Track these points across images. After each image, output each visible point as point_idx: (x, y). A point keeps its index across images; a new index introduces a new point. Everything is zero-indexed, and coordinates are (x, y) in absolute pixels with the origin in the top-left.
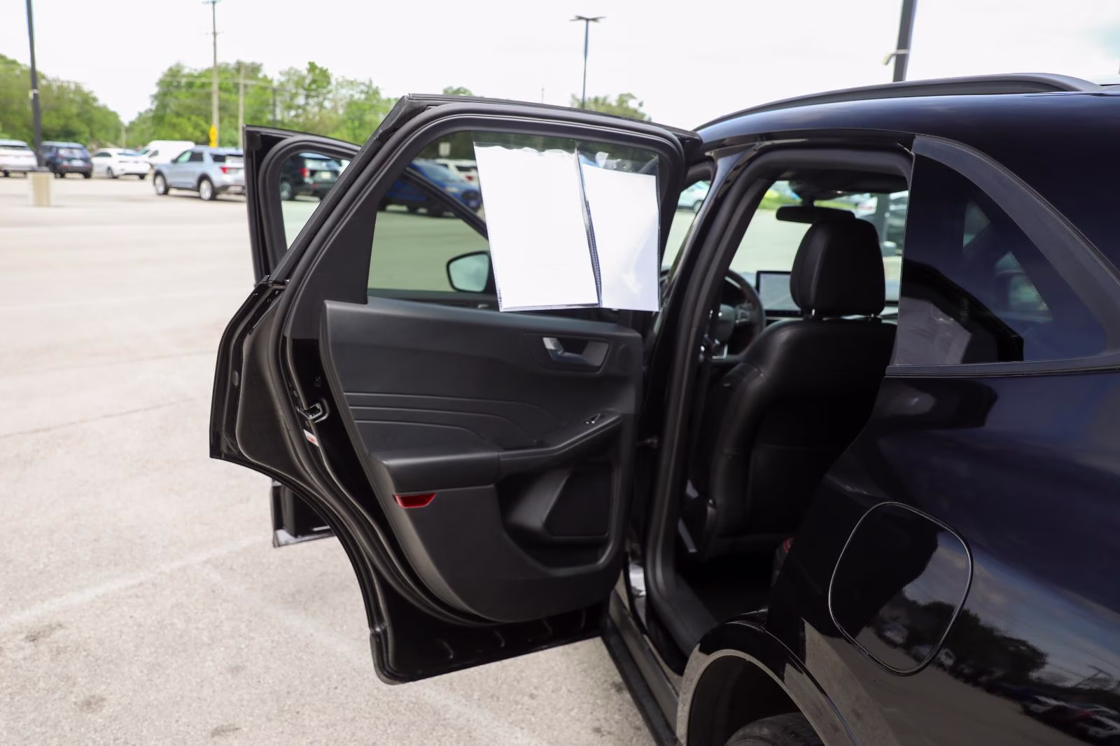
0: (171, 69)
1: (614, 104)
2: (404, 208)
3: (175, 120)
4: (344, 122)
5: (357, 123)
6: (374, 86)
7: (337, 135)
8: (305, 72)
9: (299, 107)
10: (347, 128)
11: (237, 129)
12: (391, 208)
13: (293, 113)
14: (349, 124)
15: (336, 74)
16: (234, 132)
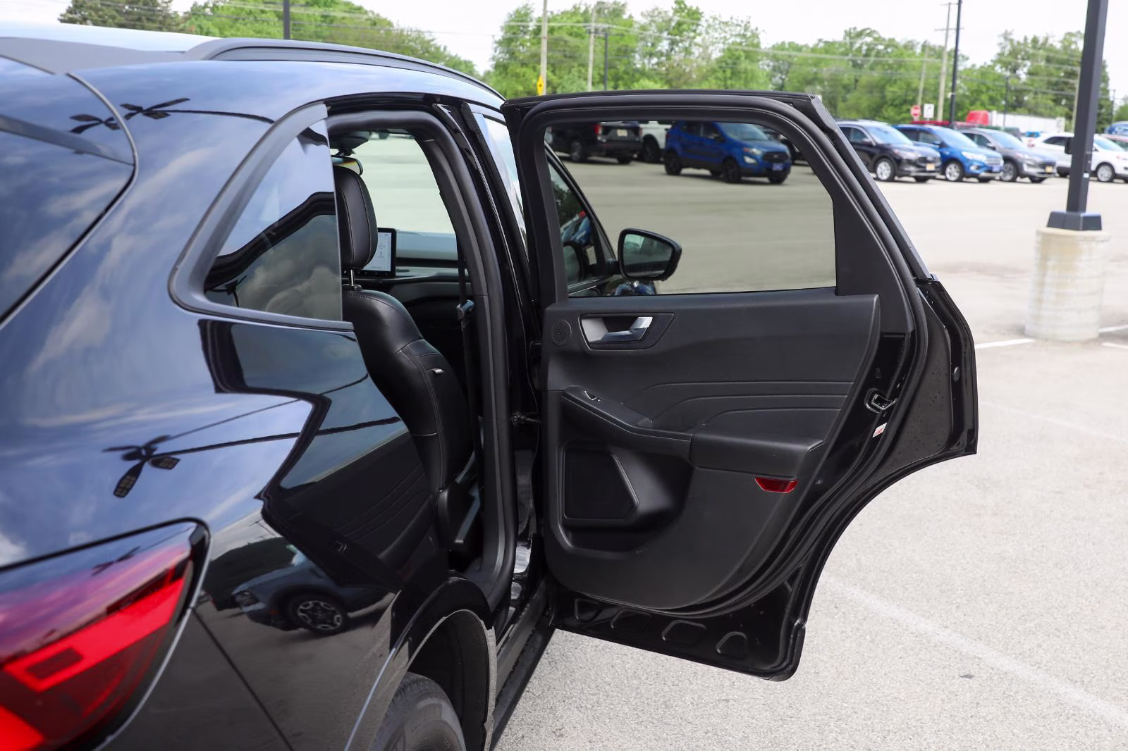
0: (517, 11)
1: (1058, 46)
2: (706, 172)
3: (520, 70)
4: (714, 71)
5: (728, 73)
6: (753, 27)
7: (705, 86)
8: (671, 14)
9: (662, 54)
10: (717, 78)
11: (586, 79)
12: (685, 171)
13: (655, 60)
14: (720, 74)
15: (707, 14)
16: (584, 83)
